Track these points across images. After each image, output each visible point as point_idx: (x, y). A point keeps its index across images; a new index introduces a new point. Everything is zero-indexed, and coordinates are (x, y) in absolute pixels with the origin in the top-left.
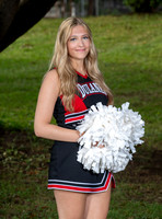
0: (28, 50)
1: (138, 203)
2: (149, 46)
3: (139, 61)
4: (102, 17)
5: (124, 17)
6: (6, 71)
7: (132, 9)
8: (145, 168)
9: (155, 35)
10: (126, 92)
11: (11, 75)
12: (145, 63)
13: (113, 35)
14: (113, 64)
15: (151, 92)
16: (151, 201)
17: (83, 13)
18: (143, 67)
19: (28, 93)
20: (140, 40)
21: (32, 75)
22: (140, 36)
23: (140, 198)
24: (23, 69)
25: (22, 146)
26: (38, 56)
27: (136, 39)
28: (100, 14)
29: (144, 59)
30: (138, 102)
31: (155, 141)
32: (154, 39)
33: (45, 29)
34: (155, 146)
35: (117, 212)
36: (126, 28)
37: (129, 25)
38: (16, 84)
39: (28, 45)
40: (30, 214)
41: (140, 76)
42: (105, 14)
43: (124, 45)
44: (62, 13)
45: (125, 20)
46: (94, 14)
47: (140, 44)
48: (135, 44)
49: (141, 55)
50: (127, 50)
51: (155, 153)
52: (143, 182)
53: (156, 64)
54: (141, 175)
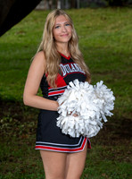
0: (21, 36)
1: (110, 162)
2: (120, 33)
3: (111, 46)
4: (82, 9)
5: (100, 9)
6: (3, 53)
7: (106, 3)
8: (116, 133)
9: (125, 25)
10: (101, 71)
11: (8, 56)
12: (117, 47)
13: (91, 24)
14: (90, 48)
15: (122, 71)
16: (120, 160)
17: (67, 6)
18: (115, 51)
19: (21, 72)
20: (113, 28)
21: (25, 57)
22: (113, 25)
23: (112, 158)
24: (18, 52)
25: (16, 115)
26: (29, 41)
27: (109, 27)
28: (81, 7)
29: (116, 44)
30: (111, 79)
31: (124, 112)
32: (124, 28)
33: (35, 19)
34: (124, 115)
35: (93, 169)
36: (102, 18)
37: (104, 16)
38: (11, 64)
39: (22, 32)
40: (22, 170)
41: (113, 58)
42: (85, 7)
43: (99, 32)
44: (50, 6)
45: (101, 12)
46: (76, 7)
47: (113, 31)
48: (108, 32)
49: (113, 41)
50: (103, 36)
51: (124, 121)
52: (114, 145)
53: (125, 48)
54: (113, 139)
